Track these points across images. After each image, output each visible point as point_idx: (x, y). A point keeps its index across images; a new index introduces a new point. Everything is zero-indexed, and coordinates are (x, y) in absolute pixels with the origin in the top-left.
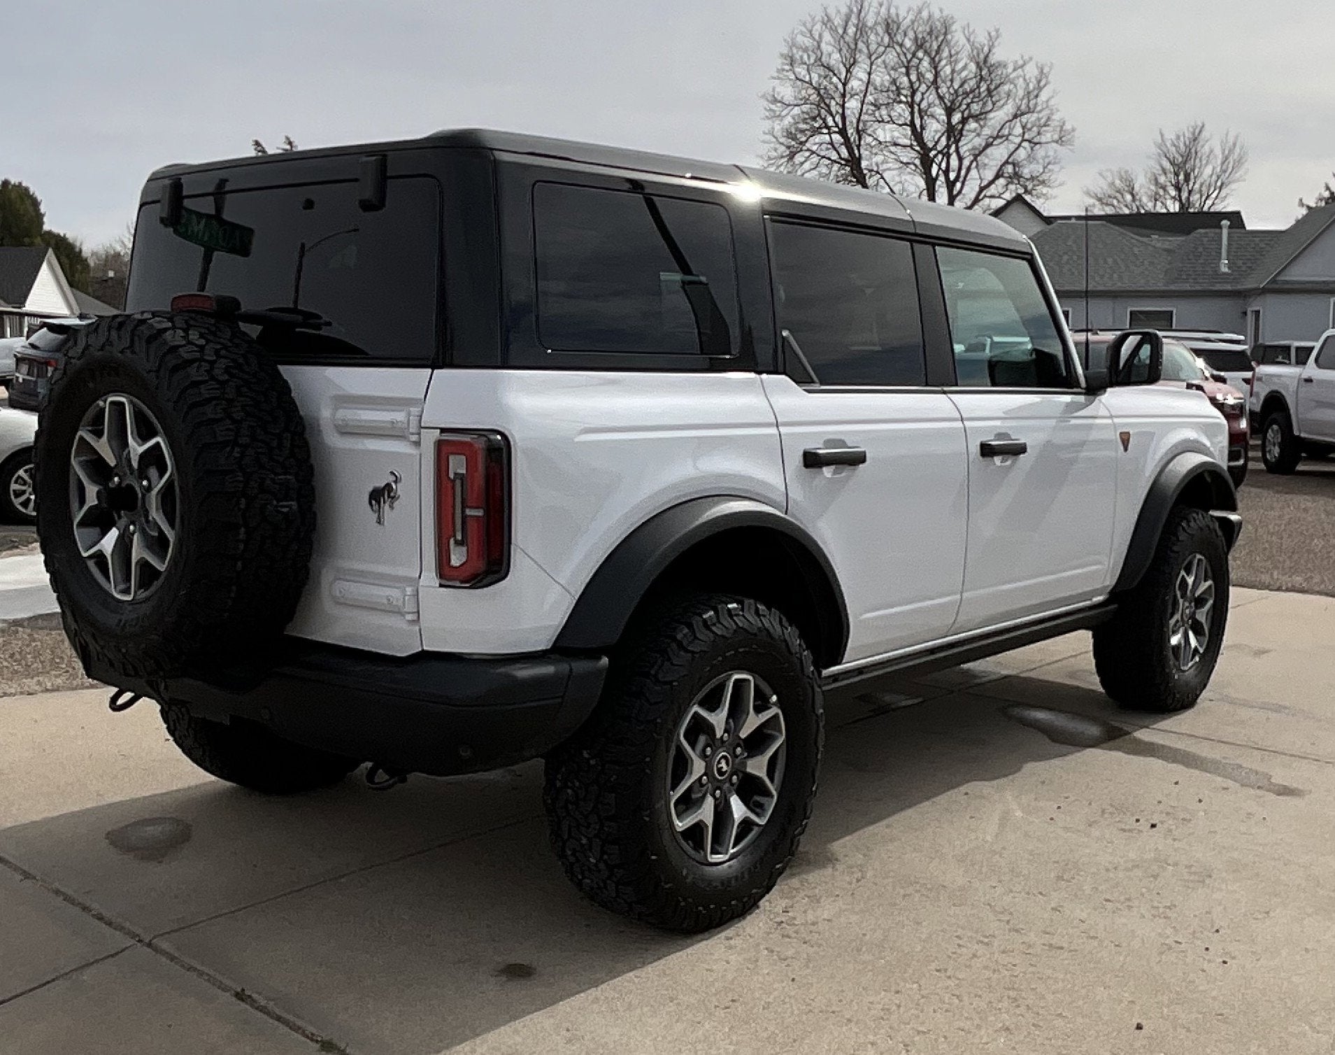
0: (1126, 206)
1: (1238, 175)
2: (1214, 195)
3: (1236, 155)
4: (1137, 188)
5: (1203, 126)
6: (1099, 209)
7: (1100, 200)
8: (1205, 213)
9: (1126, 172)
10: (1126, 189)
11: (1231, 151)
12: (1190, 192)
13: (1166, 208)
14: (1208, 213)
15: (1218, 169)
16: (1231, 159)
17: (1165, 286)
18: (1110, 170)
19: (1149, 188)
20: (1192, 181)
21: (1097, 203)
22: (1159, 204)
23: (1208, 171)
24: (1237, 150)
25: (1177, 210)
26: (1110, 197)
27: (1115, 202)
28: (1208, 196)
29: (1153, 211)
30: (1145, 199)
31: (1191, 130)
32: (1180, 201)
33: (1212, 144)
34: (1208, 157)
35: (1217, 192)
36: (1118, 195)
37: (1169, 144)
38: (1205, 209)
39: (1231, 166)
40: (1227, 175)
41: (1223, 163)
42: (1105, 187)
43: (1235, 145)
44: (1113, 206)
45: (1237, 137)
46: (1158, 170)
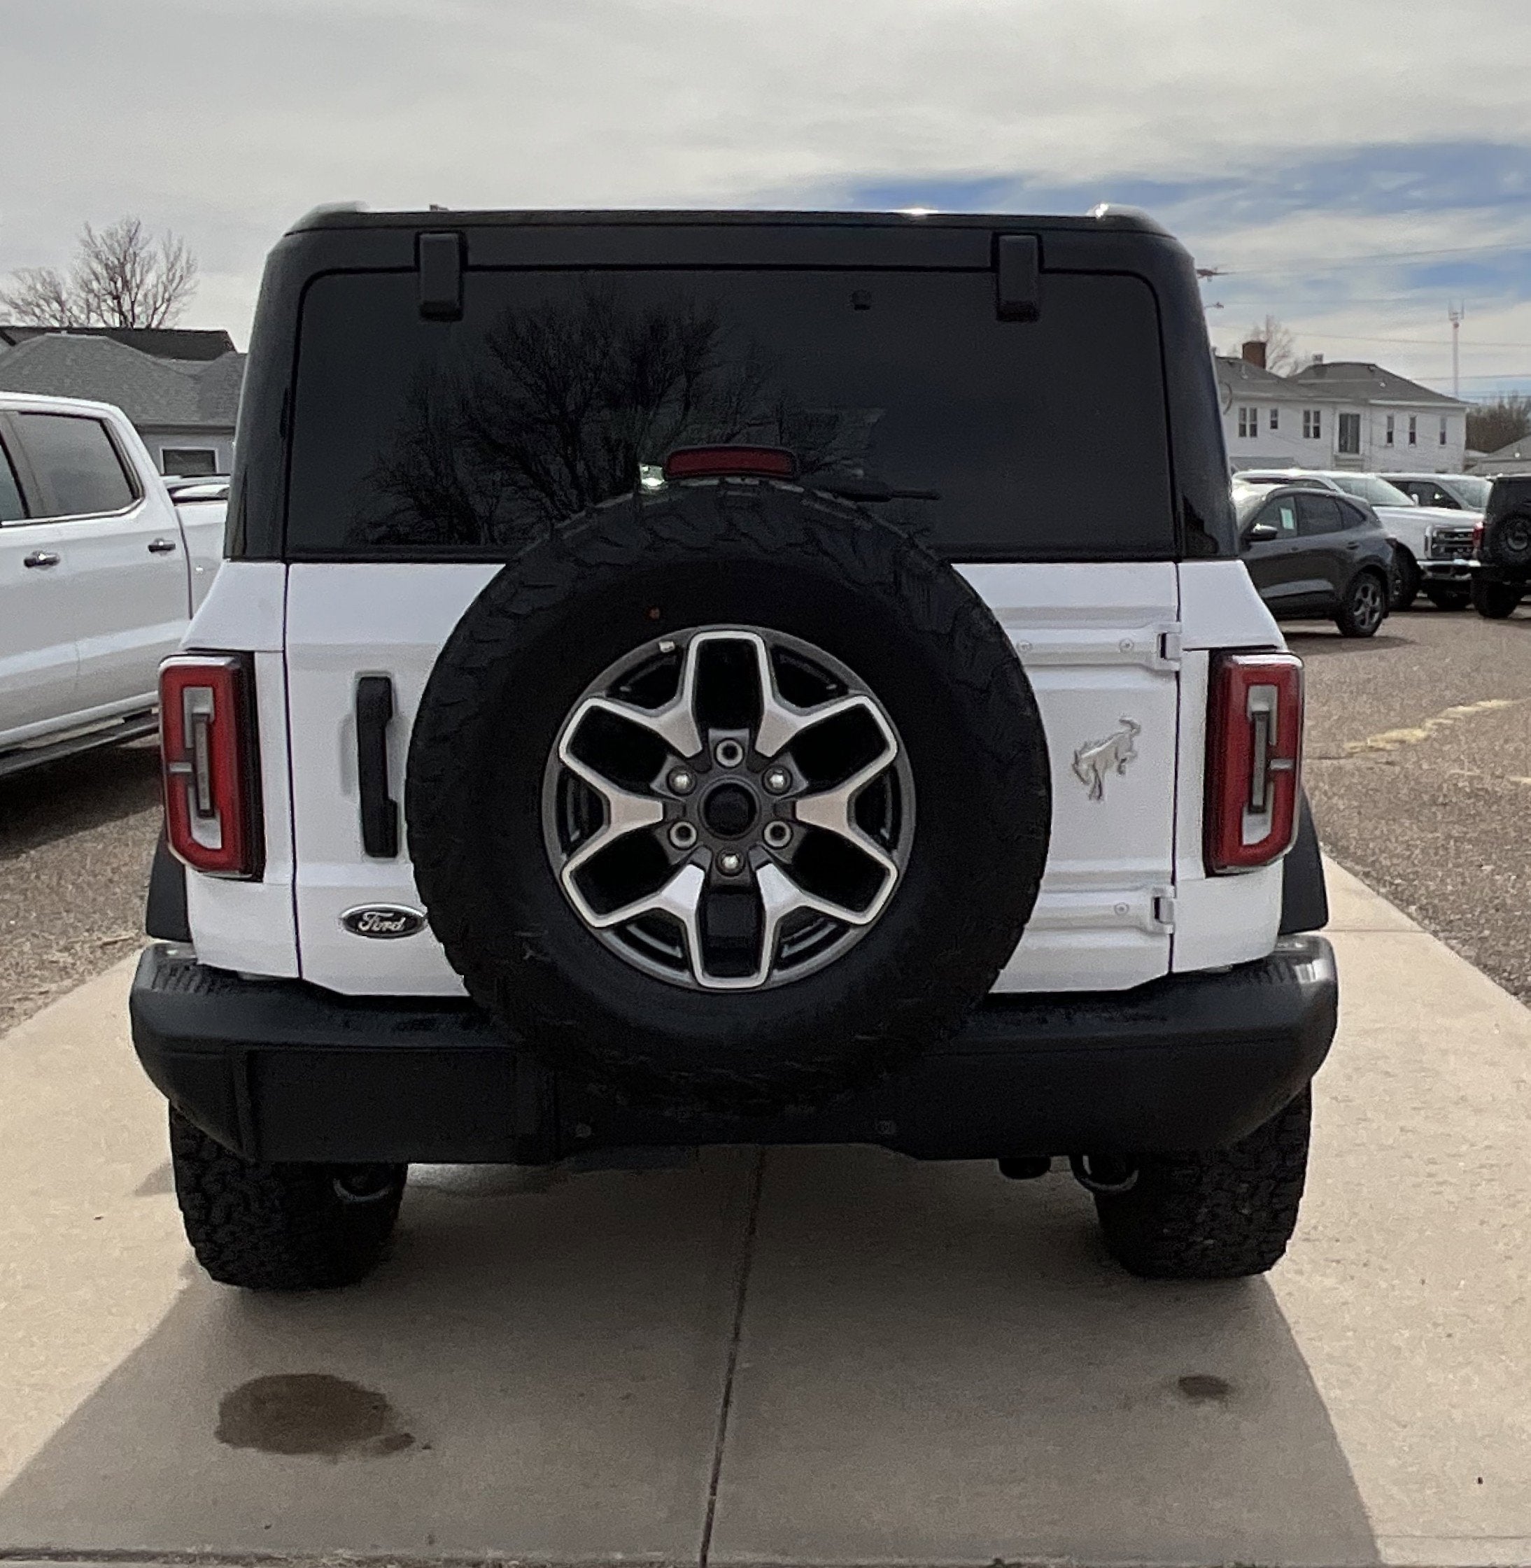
0: (54, 317)
1: (187, 287)
2: (163, 309)
3: (183, 261)
4: (64, 297)
5: (139, 223)
6: (17, 319)
7: (16, 306)
8: (153, 330)
9: (50, 273)
10: (52, 295)
11: (177, 258)
12: (133, 303)
13: (105, 322)
14: (157, 330)
15: (164, 278)
16: (178, 266)
17: (202, 420)
18: (28, 271)
19: (78, 296)
20: (135, 290)
21: (13, 311)
22: (94, 316)
23: (150, 279)
24: (184, 256)
25: (117, 325)
26: (30, 304)
27: (37, 311)
28: (156, 309)
29: (86, 325)
30: (75, 310)
31: (125, 228)
32: (121, 313)
33: (152, 247)
34: (149, 263)
35: (165, 305)
36: (42, 302)
37: (99, 241)
38: (153, 326)
39: (178, 275)
40: (174, 285)
41: (169, 270)
42: (24, 291)
43: (180, 249)
44: (34, 314)
45: (180, 242)
46: (87, 275)
